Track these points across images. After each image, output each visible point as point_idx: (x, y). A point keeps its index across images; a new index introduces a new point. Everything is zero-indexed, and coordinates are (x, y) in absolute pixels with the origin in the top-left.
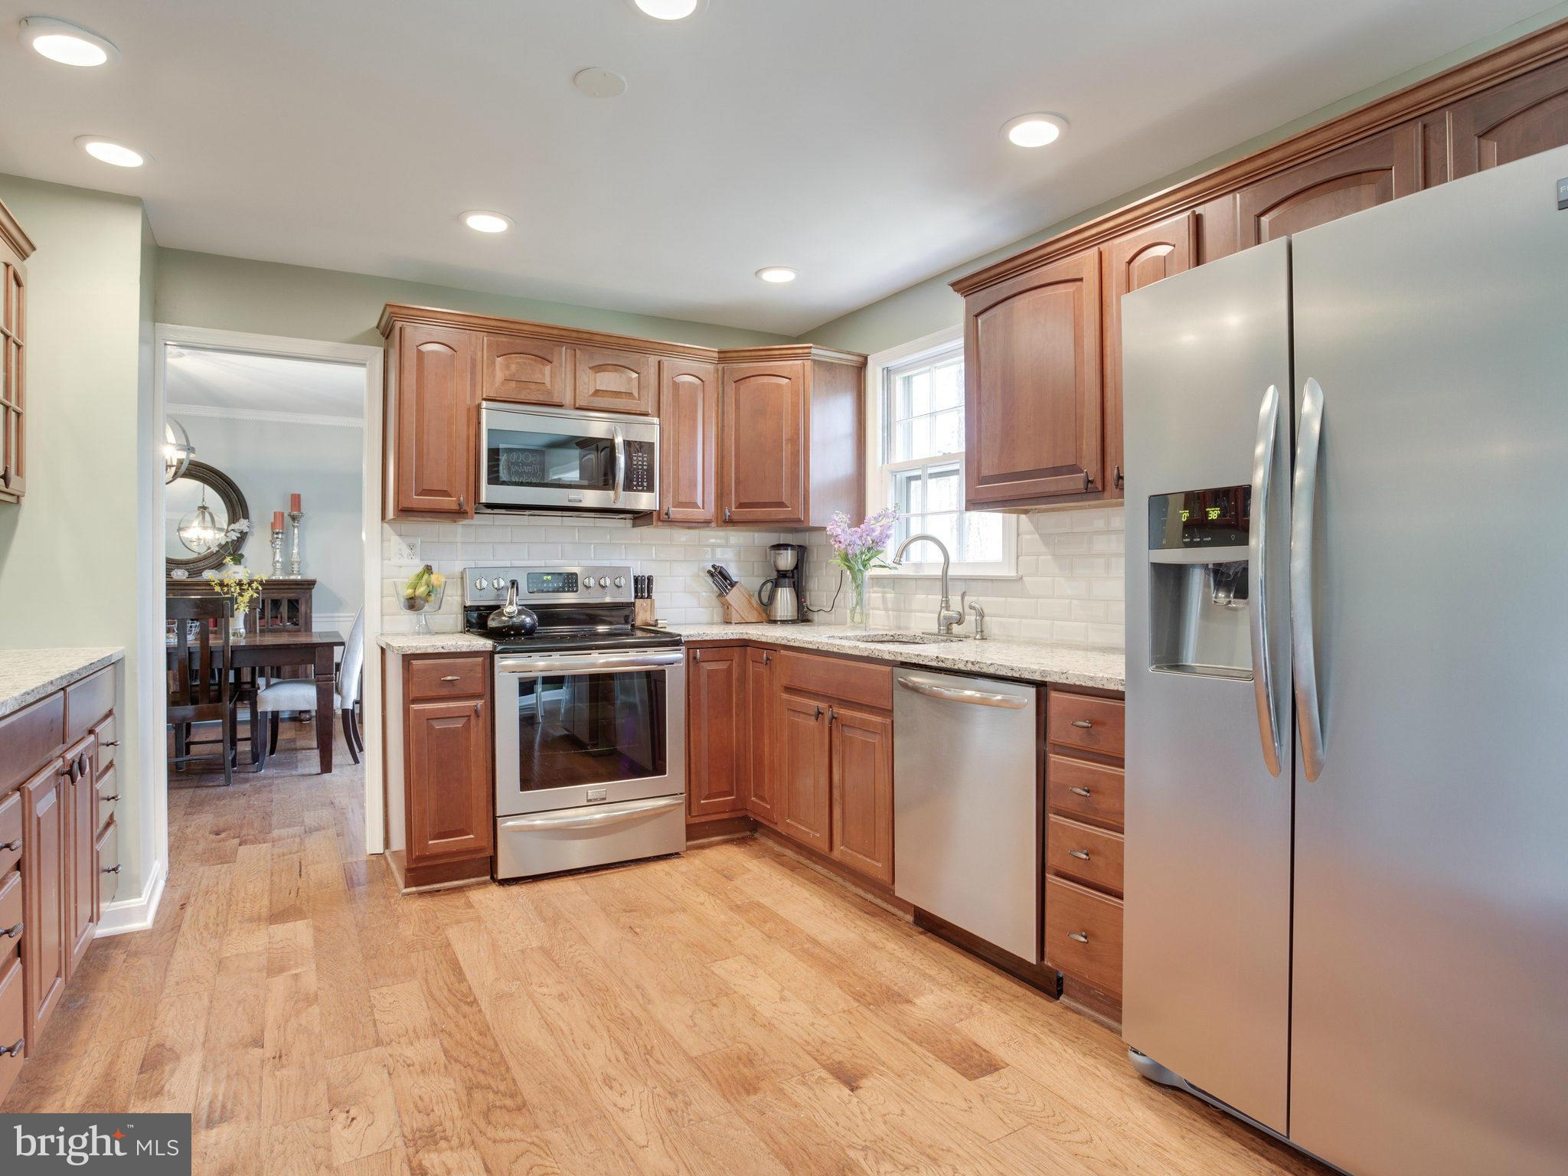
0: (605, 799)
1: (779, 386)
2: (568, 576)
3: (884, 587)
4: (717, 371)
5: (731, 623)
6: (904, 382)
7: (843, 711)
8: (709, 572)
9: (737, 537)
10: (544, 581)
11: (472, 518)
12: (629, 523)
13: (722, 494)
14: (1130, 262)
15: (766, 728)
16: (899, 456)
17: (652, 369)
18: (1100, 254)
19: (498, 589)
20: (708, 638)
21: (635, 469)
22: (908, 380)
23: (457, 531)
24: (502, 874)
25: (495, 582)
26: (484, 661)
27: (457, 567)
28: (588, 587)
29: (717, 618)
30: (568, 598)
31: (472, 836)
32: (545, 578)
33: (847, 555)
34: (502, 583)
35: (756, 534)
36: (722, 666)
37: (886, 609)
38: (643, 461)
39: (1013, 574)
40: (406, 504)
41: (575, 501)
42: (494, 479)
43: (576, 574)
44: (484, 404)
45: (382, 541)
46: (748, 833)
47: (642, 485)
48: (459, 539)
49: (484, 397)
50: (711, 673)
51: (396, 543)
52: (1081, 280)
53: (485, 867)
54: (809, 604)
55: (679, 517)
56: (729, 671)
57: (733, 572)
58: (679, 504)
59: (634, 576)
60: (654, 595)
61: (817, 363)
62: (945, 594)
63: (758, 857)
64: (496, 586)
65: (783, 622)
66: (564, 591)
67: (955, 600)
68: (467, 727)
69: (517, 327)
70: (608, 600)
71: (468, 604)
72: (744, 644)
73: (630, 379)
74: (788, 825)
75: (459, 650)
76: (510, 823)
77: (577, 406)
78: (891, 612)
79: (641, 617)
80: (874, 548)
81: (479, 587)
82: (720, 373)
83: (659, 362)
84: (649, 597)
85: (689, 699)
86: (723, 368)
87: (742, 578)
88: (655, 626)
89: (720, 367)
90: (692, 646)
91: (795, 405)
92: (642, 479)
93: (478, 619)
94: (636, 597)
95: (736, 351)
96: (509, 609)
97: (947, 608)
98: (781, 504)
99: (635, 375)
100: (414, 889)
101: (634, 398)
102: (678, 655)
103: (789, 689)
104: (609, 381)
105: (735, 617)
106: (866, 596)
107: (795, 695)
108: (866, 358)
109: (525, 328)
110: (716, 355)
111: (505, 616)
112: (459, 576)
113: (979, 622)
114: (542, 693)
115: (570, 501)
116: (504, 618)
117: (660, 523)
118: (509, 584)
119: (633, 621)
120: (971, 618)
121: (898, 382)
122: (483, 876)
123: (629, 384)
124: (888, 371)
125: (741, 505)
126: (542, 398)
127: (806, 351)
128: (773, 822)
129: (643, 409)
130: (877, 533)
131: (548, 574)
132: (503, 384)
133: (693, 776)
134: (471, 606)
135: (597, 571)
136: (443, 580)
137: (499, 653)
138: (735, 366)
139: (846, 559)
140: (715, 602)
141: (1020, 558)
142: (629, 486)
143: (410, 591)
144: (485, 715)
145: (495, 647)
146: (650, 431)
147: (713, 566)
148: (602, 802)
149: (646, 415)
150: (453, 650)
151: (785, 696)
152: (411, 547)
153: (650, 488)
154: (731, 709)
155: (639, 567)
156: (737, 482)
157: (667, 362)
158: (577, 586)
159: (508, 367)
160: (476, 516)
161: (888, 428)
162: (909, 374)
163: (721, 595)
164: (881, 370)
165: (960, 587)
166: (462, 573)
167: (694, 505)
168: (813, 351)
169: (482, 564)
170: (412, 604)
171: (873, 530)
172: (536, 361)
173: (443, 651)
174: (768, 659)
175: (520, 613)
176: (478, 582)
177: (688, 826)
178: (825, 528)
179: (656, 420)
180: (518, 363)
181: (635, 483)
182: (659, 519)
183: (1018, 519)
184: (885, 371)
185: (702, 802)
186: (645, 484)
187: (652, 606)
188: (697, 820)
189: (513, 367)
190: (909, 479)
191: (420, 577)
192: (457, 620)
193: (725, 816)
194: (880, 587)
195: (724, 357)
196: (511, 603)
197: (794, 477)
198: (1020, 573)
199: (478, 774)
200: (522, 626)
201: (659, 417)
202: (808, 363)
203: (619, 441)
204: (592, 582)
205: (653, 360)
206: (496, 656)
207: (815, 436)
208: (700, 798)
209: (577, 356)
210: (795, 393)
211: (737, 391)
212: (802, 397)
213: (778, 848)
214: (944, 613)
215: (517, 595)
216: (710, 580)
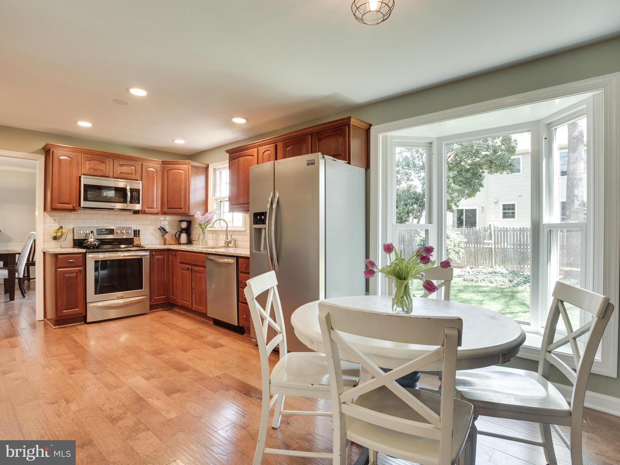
0: (123, 297)
1: (180, 173)
2: (111, 231)
3: (213, 233)
4: (161, 167)
5: (166, 244)
6: (220, 173)
7: (194, 268)
8: (159, 228)
9: (168, 218)
10: (102, 231)
11: (78, 211)
12: (132, 213)
13: (162, 205)
14: (263, 153)
15: (175, 275)
16: (218, 195)
17: (140, 166)
18: (258, 150)
19: (86, 234)
20: (157, 248)
21: (134, 197)
22: (221, 172)
23: (72, 215)
24: (88, 321)
25: (85, 231)
26: (82, 255)
27: (72, 227)
28: (118, 233)
29: (162, 243)
30: (110, 237)
31: (78, 309)
32: (103, 230)
33: (200, 224)
34: (88, 232)
35: (175, 217)
36: (162, 257)
37: (213, 240)
38: (136, 195)
39: (244, 230)
40: (54, 207)
41: (113, 207)
42: (86, 199)
43: (113, 229)
44: (82, 176)
45: (44, 218)
46: (170, 308)
47: (136, 202)
48: (72, 217)
49: (82, 173)
50: (158, 259)
51: (49, 219)
52: (253, 156)
53: (83, 319)
54: (192, 238)
55: (148, 212)
56: (164, 258)
57: (167, 229)
58: (149, 208)
59: (134, 230)
60: (140, 236)
61: (192, 166)
62: (227, 235)
63: (172, 313)
64: (85, 233)
65: (183, 244)
66: (109, 234)
67: (229, 237)
68: (77, 276)
69: (94, 152)
70: (125, 237)
71: (75, 238)
72: (169, 250)
73: (132, 169)
74: (180, 302)
75: (74, 252)
76: (91, 305)
77: (114, 177)
78: (214, 241)
79: (136, 242)
80: (208, 222)
81: (79, 233)
82: (162, 168)
83: (142, 164)
84: (139, 236)
85: (151, 267)
86: (163, 166)
87: (171, 231)
88: (140, 245)
89: (162, 166)
90: (151, 251)
91: (186, 179)
92: (135, 199)
93: (78, 243)
94: (134, 236)
95: (167, 161)
96: (90, 240)
97: (228, 239)
98: (181, 208)
99: (134, 168)
100: (58, 327)
101: (133, 175)
102: (147, 253)
103: (181, 263)
104: (125, 169)
105: (167, 243)
106: (206, 236)
107: (183, 264)
108: (208, 165)
109: (96, 152)
110: (161, 162)
111: (89, 242)
112: (72, 229)
113: (234, 243)
114: (100, 271)
115: (111, 207)
116: (88, 243)
117: (142, 214)
118: (90, 232)
119: (133, 244)
120: (233, 242)
121: (218, 173)
122: (81, 322)
123: (132, 170)
124: (215, 169)
125: (168, 208)
126: (102, 174)
127: (189, 163)
128: (177, 302)
129: (136, 179)
130: (209, 218)
131: (104, 229)
132: (88, 170)
133: (152, 290)
134: (76, 239)
135: (122, 229)
136: (67, 231)
137: (88, 253)
138: (167, 166)
139: (200, 225)
140: (161, 238)
141: (246, 225)
142: (131, 202)
143: (55, 235)
144: (83, 272)
145: (86, 251)
146: (139, 185)
147: (160, 227)
148: (122, 298)
149: (137, 180)
150: (72, 252)
151: (180, 265)
152: (55, 220)
153: (139, 203)
154: (164, 269)
155: (135, 227)
156: (167, 201)
157: (144, 164)
158: (114, 233)
159: (90, 164)
160: (79, 210)
161: (215, 186)
162: (221, 171)
163: (163, 236)
164: (213, 169)
165: (231, 233)
166: (73, 229)
167: (154, 208)
168: (191, 163)
169: (80, 226)
170: (55, 238)
171: (208, 217)
172: (100, 163)
173: (69, 252)
174: (175, 254)
175: (94, 241)
176: (79, 232)
177: (150, 305)
178: (194, 216)
179: (141, 182)
180: (94, 163)
181: (134, 201)
182: (142, 212)
183: (245, 215)
184: (214, 170)
185: (155, 298)
186: (137, 202)
187: (140, 239)
188: (153, 304)
189: (92, 165)
190: (221, 202)
191: (59, 229)
192: (71, 243)
193: (163, 302)
194: (211, 233)
195: (164, 163)
196: (91, 238)
197: (185, 200)
198: (246, 229)
199: (80, 290)
200: (95, 244)
201: (142, 181)
202: (190, 166)
203: (128, 188)
204: (119, 232)
205: (140, 163)
206: (87, 254)
207: (192, 188)
208: (154, 297)
209: (114, 161)
210: (186, 175)
211: (168, 173)
212: (188, 177)
213: (179, 311)
214: (226, 240)
215: (93, 235)
216: (159, 231)
